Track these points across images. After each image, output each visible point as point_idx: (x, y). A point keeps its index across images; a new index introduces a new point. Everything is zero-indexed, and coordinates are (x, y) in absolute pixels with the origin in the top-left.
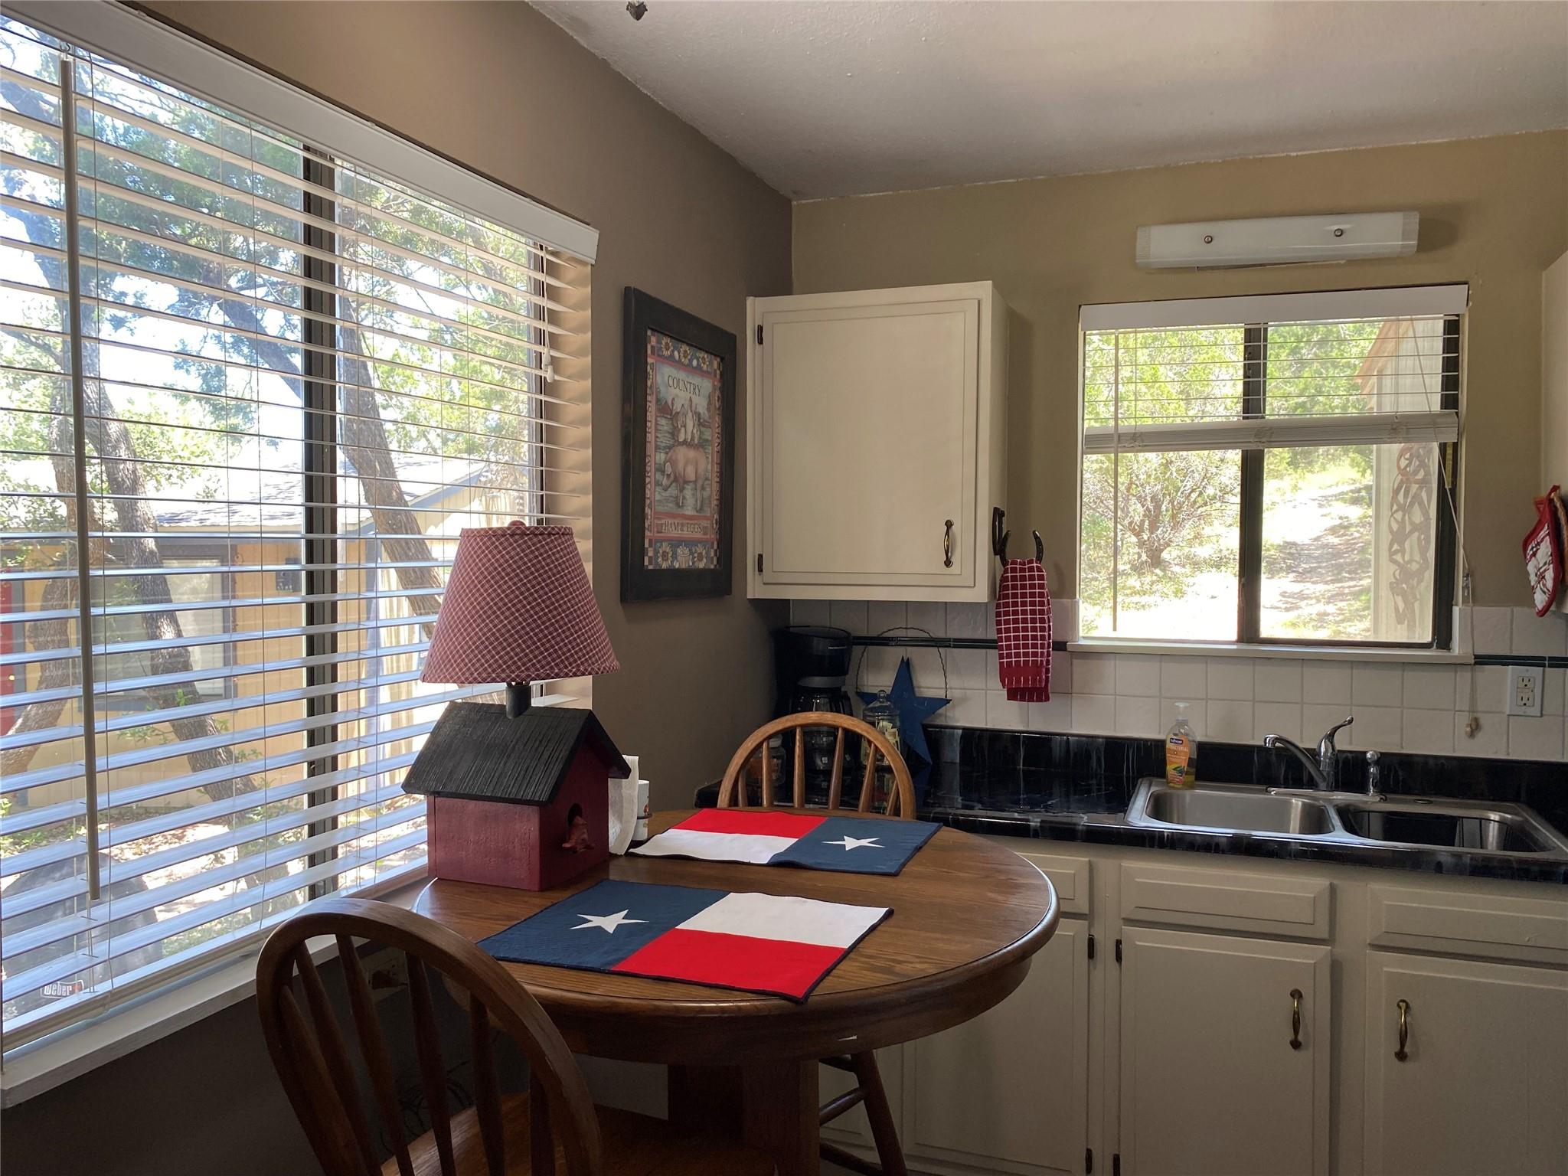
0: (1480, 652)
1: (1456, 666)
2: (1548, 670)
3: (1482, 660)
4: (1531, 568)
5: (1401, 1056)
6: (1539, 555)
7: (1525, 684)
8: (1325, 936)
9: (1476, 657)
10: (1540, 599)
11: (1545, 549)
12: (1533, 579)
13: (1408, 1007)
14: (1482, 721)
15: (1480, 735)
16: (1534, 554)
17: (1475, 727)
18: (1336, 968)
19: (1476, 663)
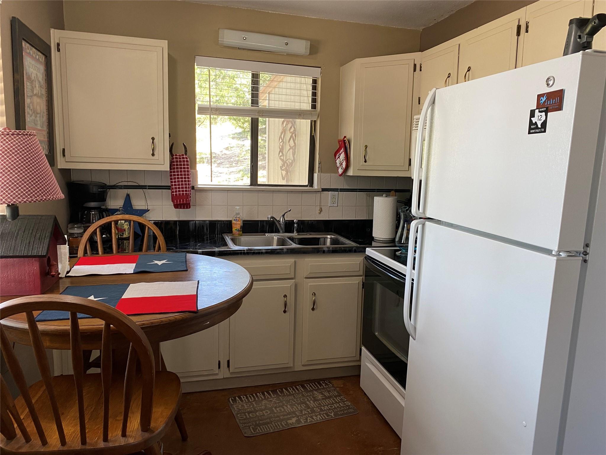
0: (323, 187)
1: (316, 192)
2: (339, 192)
3: (324, 190)
4: (338, 161)
5: (313, 309)
7: (333, 197)
8: (293, 277)
9: (322, 189)
10: (340, 171)
11: (342, 156)
12: (338, 165)
13: (315, 294)
14: (323, 209)
15: (322, 213)
16: (339, 157)
17: (321, 210)
18: (296, 286)
19: (322, 191)
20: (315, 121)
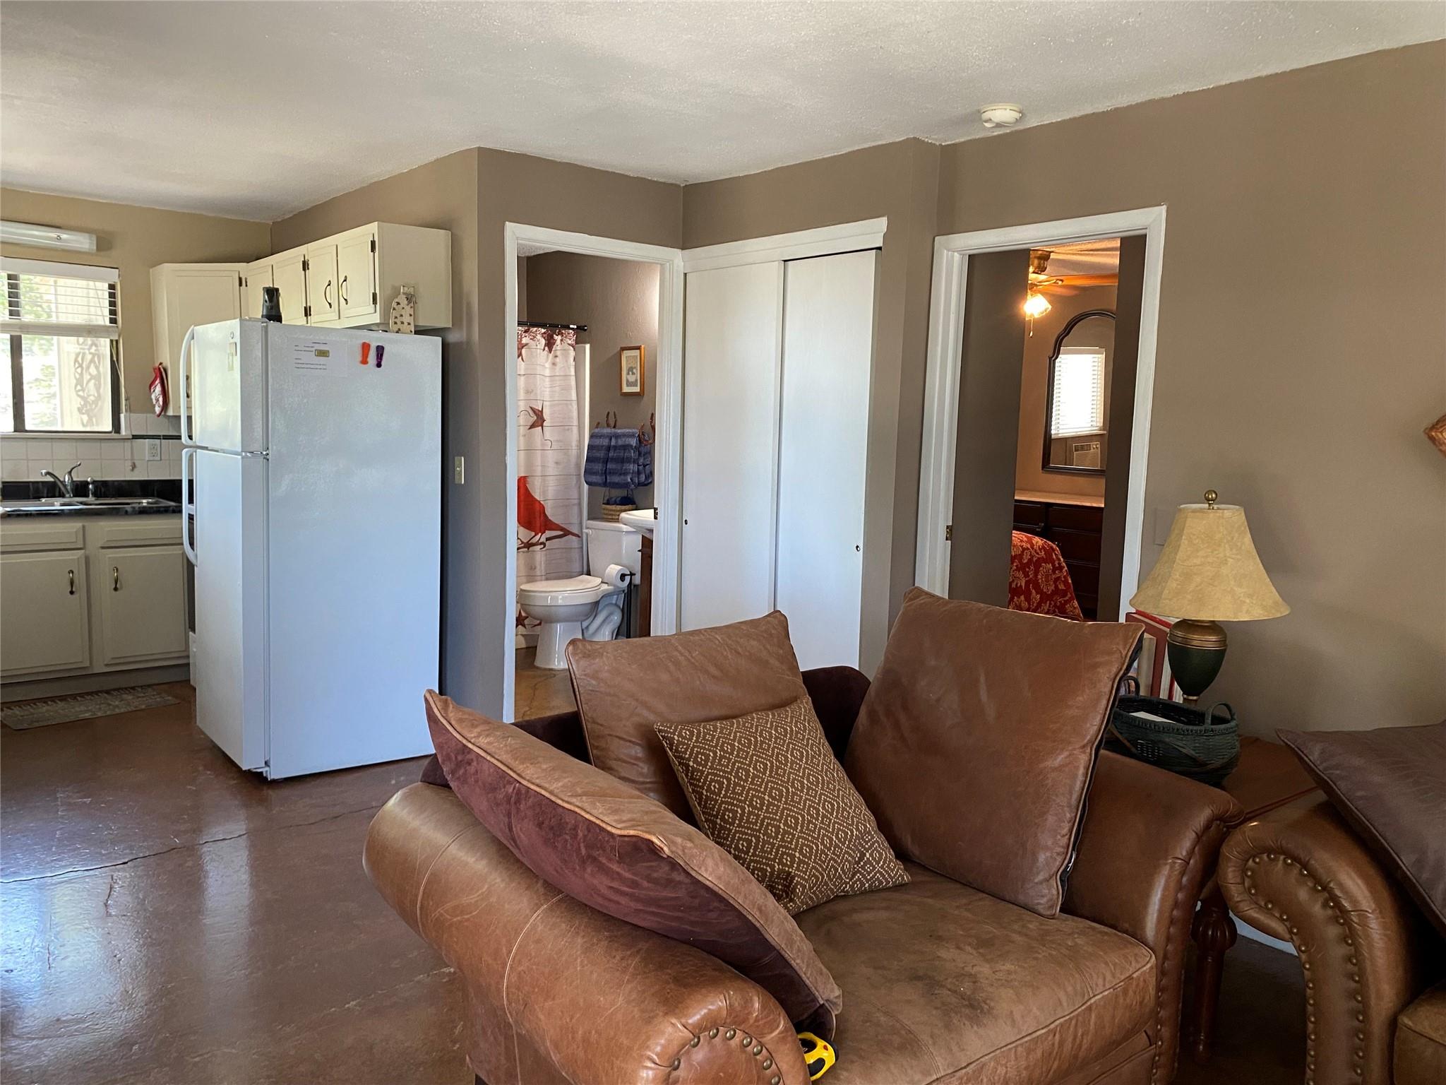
0: (134, 434)
1: (124, 439)
2: (163, 441)
3: (135, 437)
4: (153, 397)
5: (116, 589)
6: (156, 391)
7: (153, 447)
8: (82, 546)
9: (133, 436)
10: (158, 410)
11: (158, 389)
12: (154, 402)
13: (117, 570)
14: (136, 464)
15: (135, 470)
16: (154, 391)
17: (134, 467)
18: (87, 559)
19: (133, 438)
20: (117, 341)
